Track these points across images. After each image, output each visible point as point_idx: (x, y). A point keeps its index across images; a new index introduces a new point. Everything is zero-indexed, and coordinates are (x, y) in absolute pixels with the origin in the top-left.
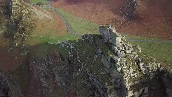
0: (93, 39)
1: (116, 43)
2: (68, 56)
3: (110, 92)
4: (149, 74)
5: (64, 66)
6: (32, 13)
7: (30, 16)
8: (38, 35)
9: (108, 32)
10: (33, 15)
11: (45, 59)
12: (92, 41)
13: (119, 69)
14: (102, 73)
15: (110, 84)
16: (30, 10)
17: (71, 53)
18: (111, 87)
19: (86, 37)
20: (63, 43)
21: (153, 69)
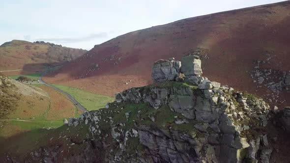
0: (140, 91)
1: (195, 70)
2: (90, 134)
3: (203, 151)
4: (259, 118)
5: (82, 155)
6: (9, 85)
7: (5, 90)
8: (20, 119)
9: (172, 66)
10: (11, 89)
11: (37, 154)
12: (139, 95)
13: (215, 99)
14: (179, 122)
15: (200, 133)
16: (6, 81)
17: (96, 129)
18: (204, 140)
19: (125, 95)
20: (74, 120)
21: (264, 109)
